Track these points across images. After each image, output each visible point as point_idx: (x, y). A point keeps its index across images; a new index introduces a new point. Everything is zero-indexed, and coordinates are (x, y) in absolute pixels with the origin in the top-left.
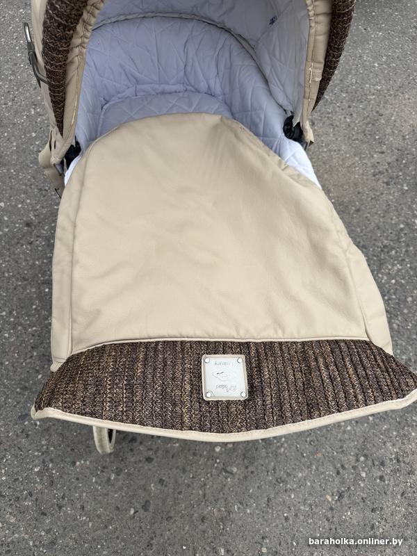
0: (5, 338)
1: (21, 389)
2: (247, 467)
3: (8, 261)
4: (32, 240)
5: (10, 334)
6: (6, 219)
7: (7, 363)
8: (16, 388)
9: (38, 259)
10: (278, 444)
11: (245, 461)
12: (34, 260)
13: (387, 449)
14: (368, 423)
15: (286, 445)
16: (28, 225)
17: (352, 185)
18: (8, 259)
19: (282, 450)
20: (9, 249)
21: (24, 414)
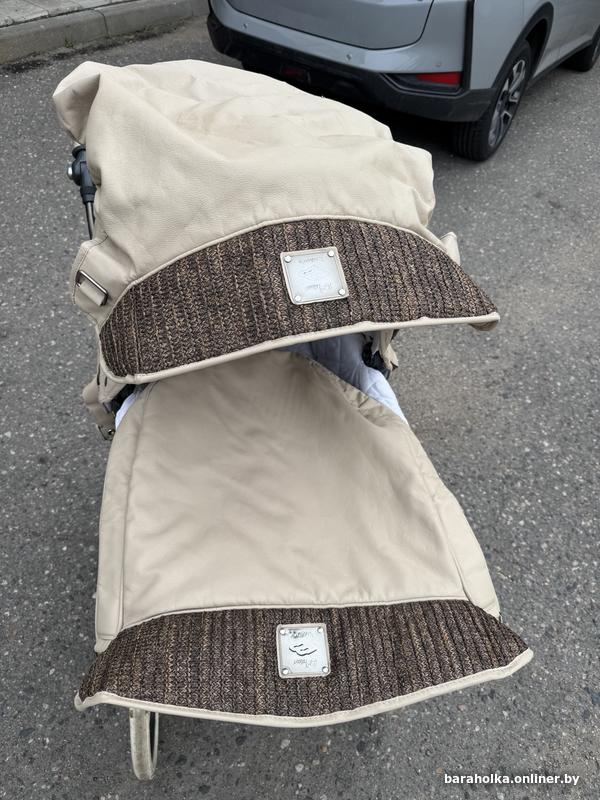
0: (6, 618)
1: (25, 690)
2: (340, 794)
3: (14, 510)
4: (47, 480)
5: (12, 611)
6: (13, 453)
7: (7, 653)
8: (17, 691)
9: (54, 507)
10: (383, 757)
11: (338, 783)
12: (48, 507)
13: (530, 757)
14: (502, 721)
15: (393, 758)
16: (42, 460)
17: (459, 398)
18: (13, 507)
19: (389, 765)
20: (15, 494)
21: (27, 727)
